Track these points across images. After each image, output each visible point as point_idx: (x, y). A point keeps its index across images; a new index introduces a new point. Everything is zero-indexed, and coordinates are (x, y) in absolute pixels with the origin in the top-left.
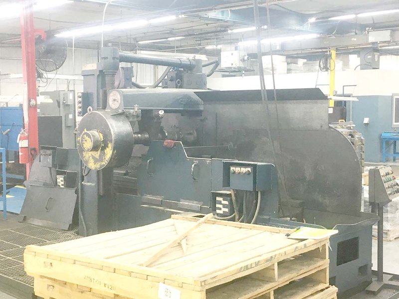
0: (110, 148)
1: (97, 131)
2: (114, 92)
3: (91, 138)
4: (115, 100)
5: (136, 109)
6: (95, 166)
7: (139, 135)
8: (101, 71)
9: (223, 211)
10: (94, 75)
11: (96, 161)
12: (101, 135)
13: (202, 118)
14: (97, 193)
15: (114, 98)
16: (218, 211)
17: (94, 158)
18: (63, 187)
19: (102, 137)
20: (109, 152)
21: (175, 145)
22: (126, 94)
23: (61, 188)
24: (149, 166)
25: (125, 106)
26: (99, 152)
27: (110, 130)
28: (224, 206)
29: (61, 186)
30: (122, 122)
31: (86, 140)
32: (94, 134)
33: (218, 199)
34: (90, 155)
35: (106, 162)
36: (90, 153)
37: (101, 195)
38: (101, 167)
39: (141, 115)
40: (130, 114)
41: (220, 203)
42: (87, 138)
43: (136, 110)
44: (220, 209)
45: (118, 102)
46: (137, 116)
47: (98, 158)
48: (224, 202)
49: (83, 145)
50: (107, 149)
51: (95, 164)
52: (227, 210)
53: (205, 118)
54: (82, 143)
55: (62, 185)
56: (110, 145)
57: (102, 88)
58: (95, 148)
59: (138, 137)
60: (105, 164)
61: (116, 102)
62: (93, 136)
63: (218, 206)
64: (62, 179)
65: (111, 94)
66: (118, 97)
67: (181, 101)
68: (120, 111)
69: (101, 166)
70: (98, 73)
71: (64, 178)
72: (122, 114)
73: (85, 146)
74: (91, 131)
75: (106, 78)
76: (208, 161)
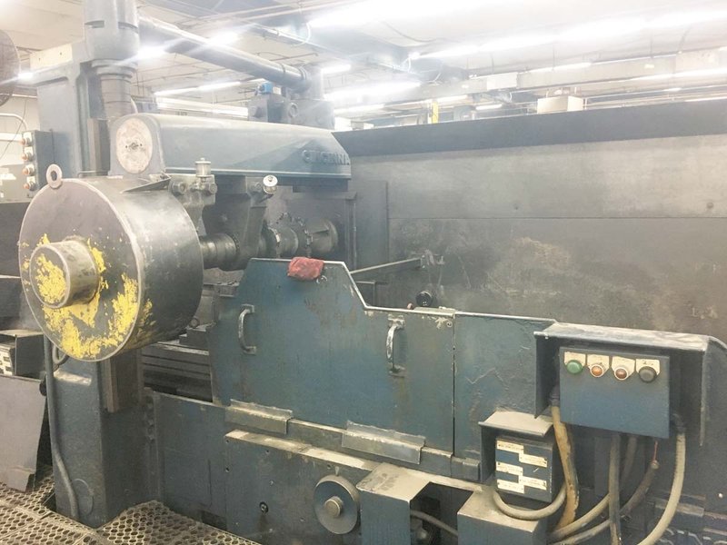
0: (131, 296)
1: (85, 243)
2: (129, 122)
3: (61, 266)
4: (134, 146)
5: (201, 174)
6: (85, 348)
7: (211, 245)
8: (86, 67)
9: (526, 488)
10: (65, 79)
11: (86, 333)
12: (98, 255)
13: (351, 195)
14: (98, 405)
15: (133, 140)
16: (503, 485)
17: (78, 323)
18: (10, 373)
19: (100, 260)
20: (128, 308)
21: (323, 272)
22: (168, 126)
23: (7, 377)
24: (245, 330)
25: (167, 164)
26: (94, 305)
27: (126, 238)
28: (530, 471)
29: (6, 373)
30: (163, 213)
31: (47, 274)
32: (70, 252)
33: (502, 445)
34: (67, 316)
35: (121, 339)
36: (65, 312)
37: (111, 409)
38: (102, 354)
39: (215, 189)
40: (184, 186)
41: (513, 459)
42: (49, 266)
43: (203, 175)
44: (514, 479)
45: (144, 150)
46: (207, 193)
47: (92, 323)
48: (526, 458)
49: (38, 289)
50: (121, 297)
51: (83, 342)
52: (540, 484)
53: (356, 195)
54: (35, 281)
55: (8, 369)
56: (129, 286)
57: (92, 116)
58: (80, 294)
59: (209, 250)
60: (115, 343)
61: (138, 153)
62: (70, 258)
63: (501, 467)
64: (7, 355)
65: (123, 130)
66: (145, 137)
67: (307, 155)
68: (154, 178)
69: (104, 350)
70: (78, 72)
71: (12, 352)
72: (162, 186)
73: (44, 290)
74: (63, 243)
75: (104, 84)
76: (441, 320)
